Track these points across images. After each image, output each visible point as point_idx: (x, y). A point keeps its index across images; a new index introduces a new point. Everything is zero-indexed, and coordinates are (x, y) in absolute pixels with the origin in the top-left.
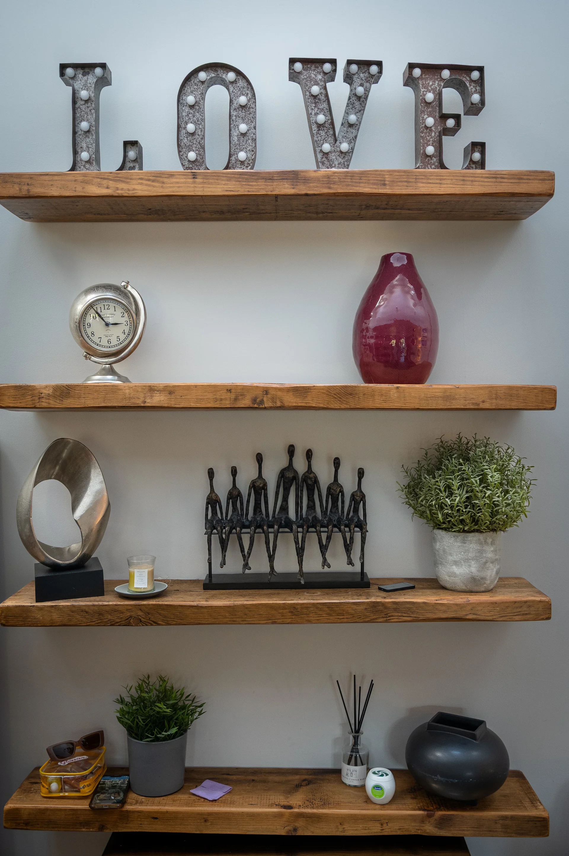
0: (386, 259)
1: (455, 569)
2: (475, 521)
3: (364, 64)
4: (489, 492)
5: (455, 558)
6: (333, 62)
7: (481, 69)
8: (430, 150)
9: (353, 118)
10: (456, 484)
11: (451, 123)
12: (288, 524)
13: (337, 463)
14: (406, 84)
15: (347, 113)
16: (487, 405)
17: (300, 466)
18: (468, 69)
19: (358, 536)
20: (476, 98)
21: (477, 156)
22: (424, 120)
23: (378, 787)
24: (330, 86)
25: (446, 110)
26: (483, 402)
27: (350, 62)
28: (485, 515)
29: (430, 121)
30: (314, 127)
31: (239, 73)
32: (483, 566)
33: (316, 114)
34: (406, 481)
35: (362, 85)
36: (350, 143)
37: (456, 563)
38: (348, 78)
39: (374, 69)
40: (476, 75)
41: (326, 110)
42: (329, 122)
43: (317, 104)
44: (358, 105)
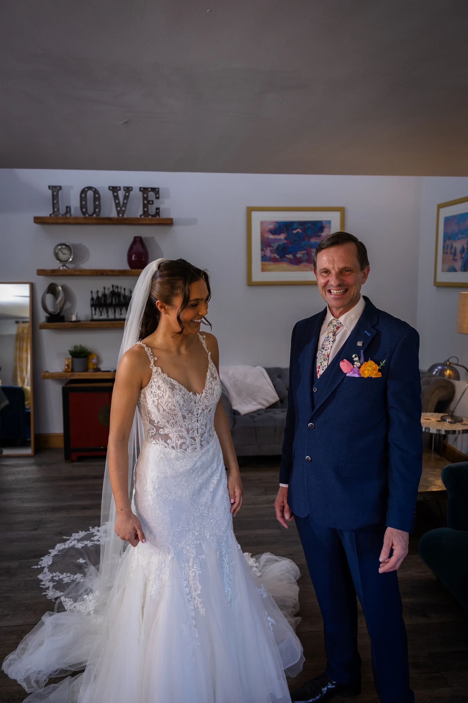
0: (135, 238)
3: (128, 188)
6: (120, 187)
8: (146, 209)
9: (125, 202)
11: (151, 202)
12: (111, 305)
13: (125, 289)
14: (140, 191)
15: (124, 200)
18: (155, 188)
20: (158, 196)
21: (158, 211)
22: (144, 202)
24: (119, 192)
25: (149, 199)
27: (124, 187)
29: (146, 202)
30: (115, 204)
33: (116, 200)
35: (127, 193)
36: (125, 208)
38: (123, 190)
39: (130, 189)
40: (157, 190)
41: (119, 200)
42: (119, 203)
43: (116, 197)
44: (126, 198)
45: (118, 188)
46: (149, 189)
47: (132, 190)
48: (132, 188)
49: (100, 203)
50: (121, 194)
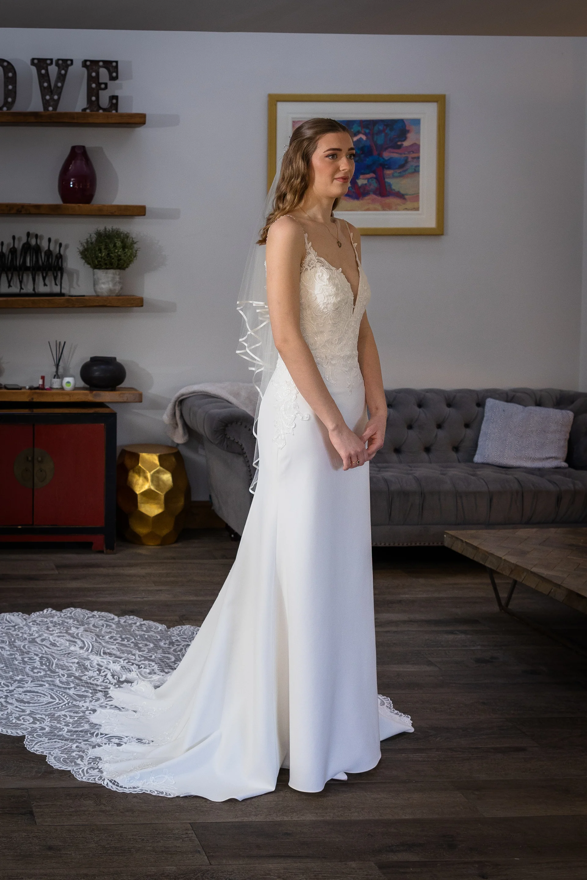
0: (74, 148)
1: (103, 286)
2: (111, 264)
3: (65, 61)
4: (116, 251)
5: (103, 281)
6: (51, 60)
7: (117, 62)
8: (94, 98)
9: (59, 85)
10: (103, 247)
11: (103, 86)
12: (27, 269)
13: (50, 240)
14: (83, 66)
15: (57, 82)
16: (116, 213)
17: (33, 242)
18: (111, 62)
19: (59, 274)
20: (114, 74)
21: (114, 101)
22: (91, 85)
23: (68, 382)
24: (49, 67)
25: (101, 81)
26: (115, 212)
27: (59, 60)
28: (115, 261)
29: (94, 85)
30: (42, 88)
31: (8, 63)
32: (115, 285)
33: (44, 82)
34: (81, 248)
35: (63, 69)
36: (58, 95)
37: (104, 283)
38: (57, 64)
39: (69, 62)
40: (114, 64)
41: (49, 82)
42: (50, 85)
43: (43, 78)
44: (62, 78)
45: (49, 62)
46: (101, 64)
47: (72, 64)
48: (72, 61)
49: (15, 87)
50: (53, 70)
